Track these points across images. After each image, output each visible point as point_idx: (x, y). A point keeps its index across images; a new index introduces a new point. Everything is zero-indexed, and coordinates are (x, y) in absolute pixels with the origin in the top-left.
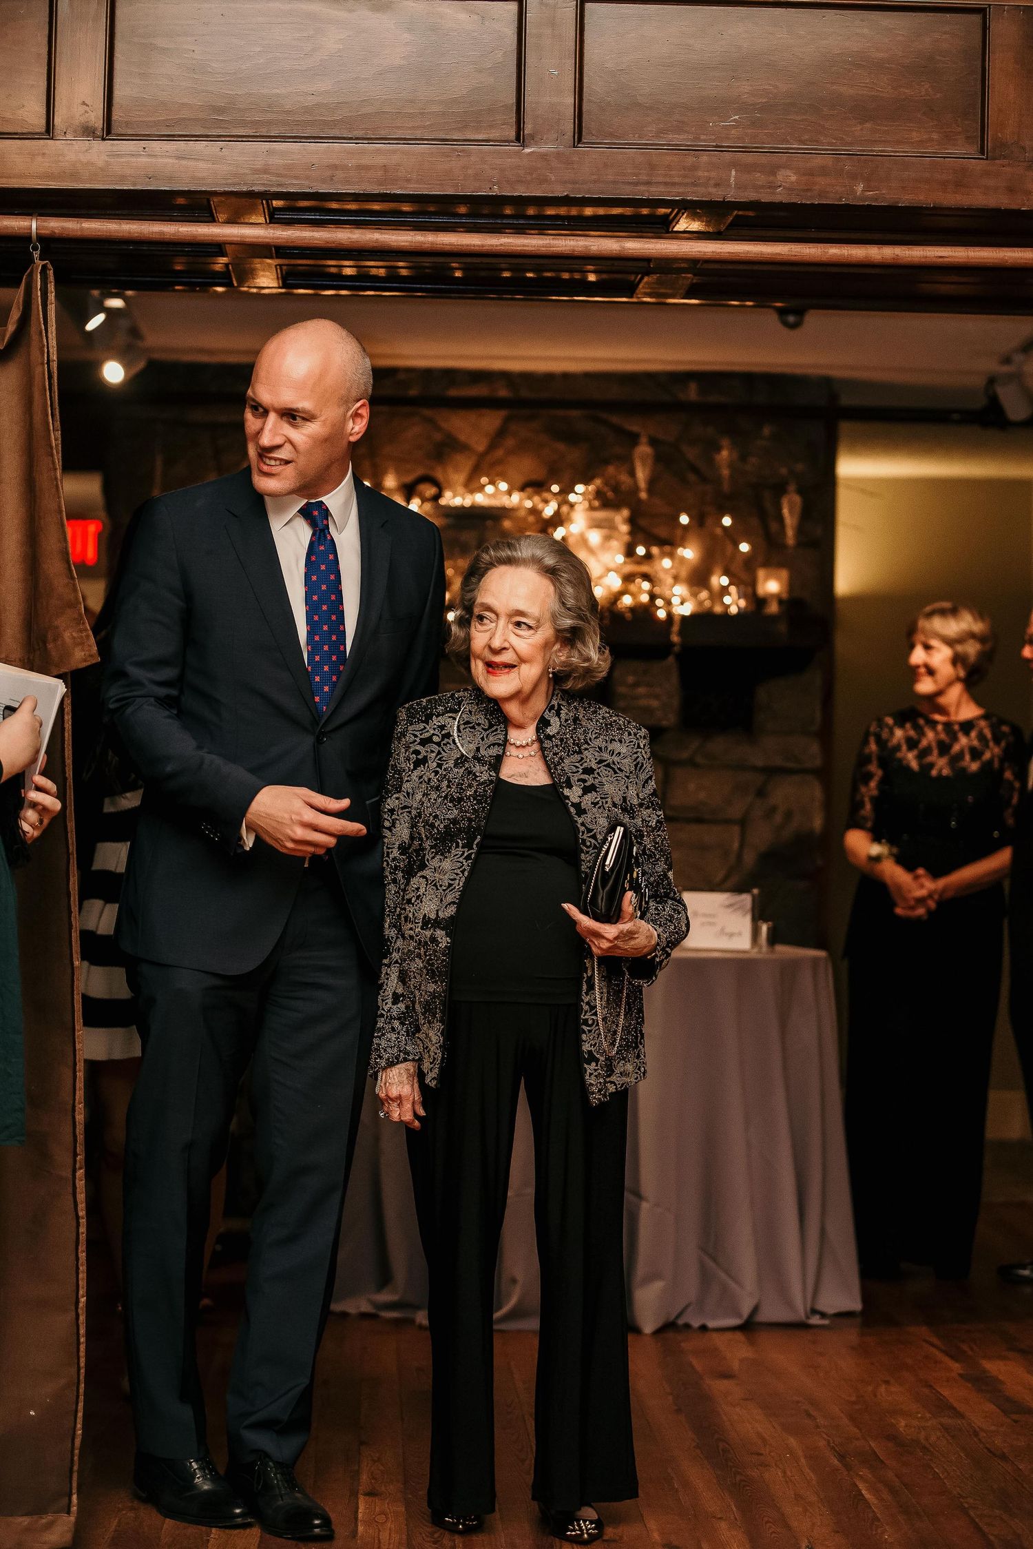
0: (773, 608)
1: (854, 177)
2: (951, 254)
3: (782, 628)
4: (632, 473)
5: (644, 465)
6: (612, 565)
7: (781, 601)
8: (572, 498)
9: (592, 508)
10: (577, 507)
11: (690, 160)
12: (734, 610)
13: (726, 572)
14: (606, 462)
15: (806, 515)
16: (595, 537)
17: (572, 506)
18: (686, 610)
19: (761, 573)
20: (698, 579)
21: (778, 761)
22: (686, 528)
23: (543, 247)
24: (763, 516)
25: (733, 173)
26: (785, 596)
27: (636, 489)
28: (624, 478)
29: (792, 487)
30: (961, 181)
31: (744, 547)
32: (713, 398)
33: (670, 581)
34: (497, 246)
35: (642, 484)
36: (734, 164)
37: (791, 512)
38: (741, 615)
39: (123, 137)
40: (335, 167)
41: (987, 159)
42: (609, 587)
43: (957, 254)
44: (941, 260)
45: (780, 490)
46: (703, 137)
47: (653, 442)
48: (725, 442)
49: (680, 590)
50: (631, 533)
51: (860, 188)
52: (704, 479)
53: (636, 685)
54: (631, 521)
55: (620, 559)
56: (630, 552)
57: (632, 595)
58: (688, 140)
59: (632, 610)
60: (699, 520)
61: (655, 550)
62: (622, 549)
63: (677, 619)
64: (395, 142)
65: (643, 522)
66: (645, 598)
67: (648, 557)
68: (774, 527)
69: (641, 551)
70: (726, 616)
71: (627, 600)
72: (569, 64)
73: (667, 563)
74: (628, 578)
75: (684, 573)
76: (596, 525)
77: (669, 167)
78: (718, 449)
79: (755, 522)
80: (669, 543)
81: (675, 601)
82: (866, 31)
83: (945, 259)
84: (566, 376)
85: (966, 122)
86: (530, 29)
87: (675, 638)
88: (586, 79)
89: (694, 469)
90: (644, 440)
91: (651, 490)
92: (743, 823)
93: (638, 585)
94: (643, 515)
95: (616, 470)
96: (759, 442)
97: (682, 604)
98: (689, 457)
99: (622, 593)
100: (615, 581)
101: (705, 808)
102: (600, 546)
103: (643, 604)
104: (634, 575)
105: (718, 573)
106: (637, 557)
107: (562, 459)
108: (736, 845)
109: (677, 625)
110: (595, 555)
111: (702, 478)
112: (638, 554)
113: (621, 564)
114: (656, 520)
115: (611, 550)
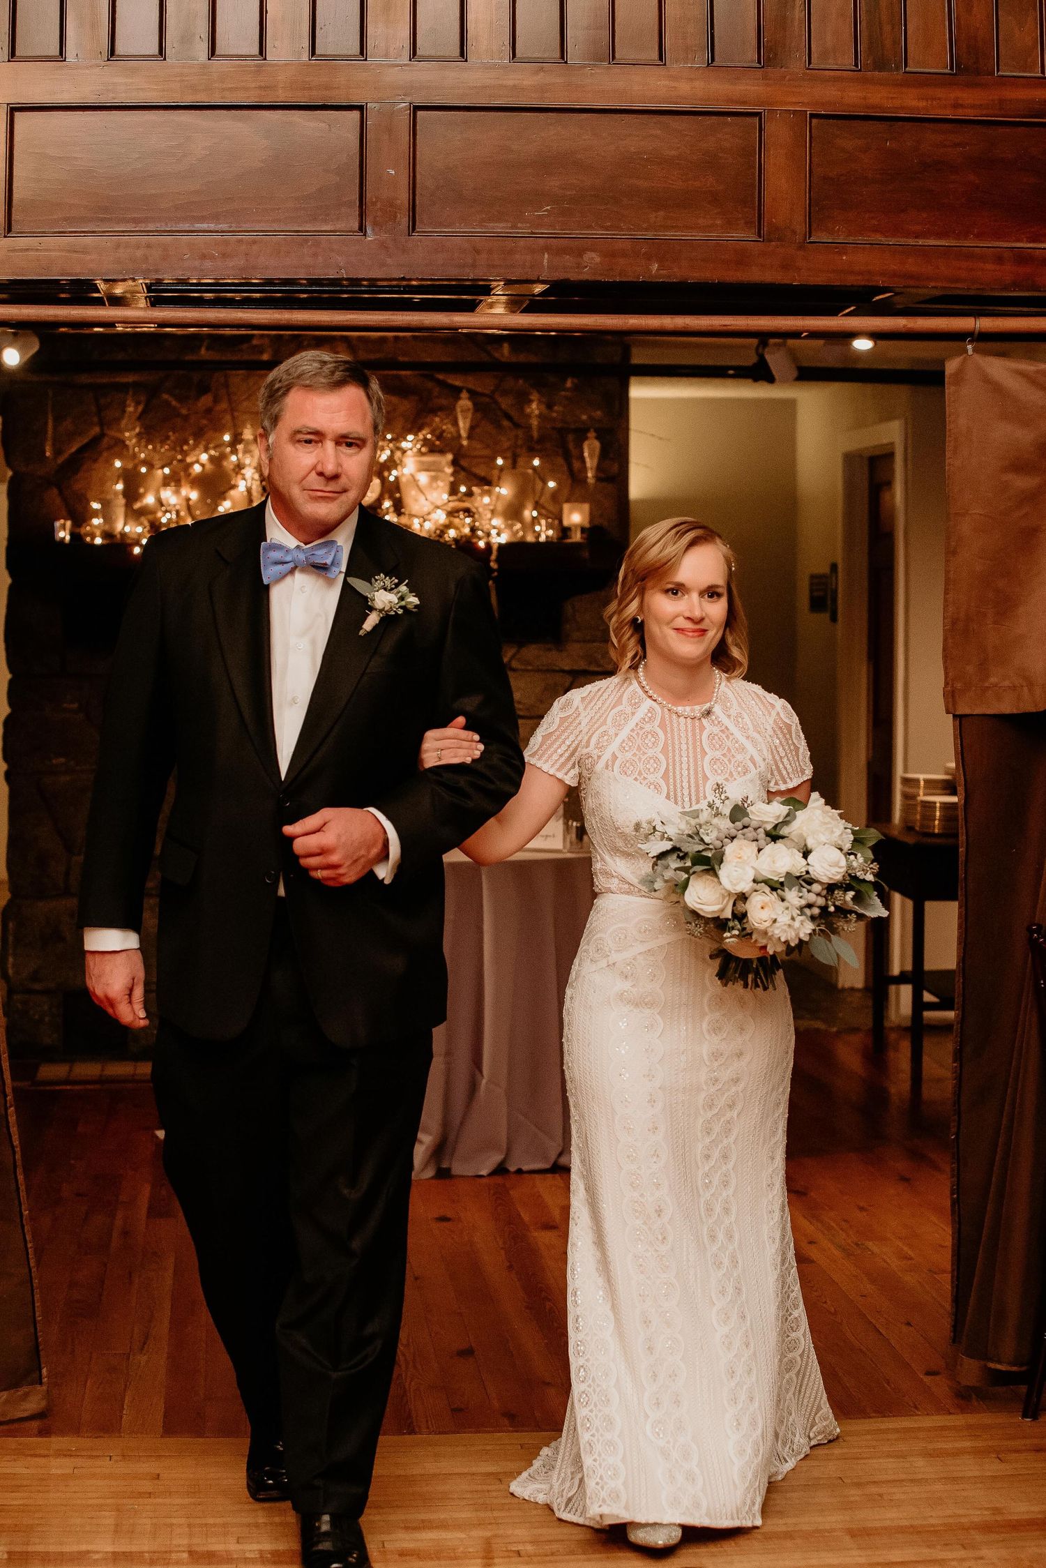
0: (577, 537)
1: (649, 258)
2: (733, 323)
3: (586, 554)
4: (455, 423)
5: (465, 418)
6: (439, 503)
7: (583, 530)
8: (404, 445)
9: (423, 454)
10: (409, 453)
11: (509, 244)
12: (543, 538)
13: (537, 506)
14: (434, 411)
15: (604, 455)
16: (423, 478)
17: (404, 452)
18: (504, 539)
19: (566, 507)
20: (513, 513)
21: (582, 665)
22: (501, 469)
23: (383, 322)
24: (567, 457)
25: (546, 256)
26: (587, 525)
27: (459, 436)
28: (447, 427)
29: (592, 434)
30: (742, 259)
31: (552, 484)
32: (522, 358)
33: (489, 515)
34: (344, 321)
35: (464, 433)
36: (547, 249)
37: (591, 456)
38: (549, 543)
39: (22, 234)
40: (203, 257)
41: (763, 241)
42: (437, 521)
43: (738, 323)
44: (725, 328)
45: (581, 435)
46: (519, 225)
47: (473, 394)
48: (535, 396)
49: (497, 522)
50: (453, 474)
51: (655, 267)
52: (517, 425)
54: (454, 463)
55: (445, 496)
56: (453, 491)
57: (457, 528)
58: (507, 228)
59: (456, 540)
60: (513, 463)
61: (475, 489)
62: (447, 488)
63: (495, 547)
64: (255, 234)
65: (464, 463)
66: (467, 531)
67: (470, 494)
68: (576, 465)
69: (463, 489)
70: (537, 544)
71: (452, 533)
72: (404, 163)
73: (486, 500)
74: (451, 514)
75: (500, 507)
76: (425, 468)
77: (490, 252)
78: (531, 401)
79: (560, 461)
80: (486, 482)
81: (494, 532)
82: (659, 132)
83: (729, 327)
84: (397, 339)
85: (746, 210)
86: (370, 136)
87: (493, 565)
88: (418, 176)
89: (509, 418)
90: (464, 395)
91: (469, 437)
93: (461, 519)
94: (465, 456)
95: (442, 420)
96: (563, 393)
97: (498, 534)
98: (503, 406)
99: (448, 526)
100: (441, 517)
101: (521, 706)
102: (430, 485)
103: (466, 536)
104: (458, 511)
105: (530, 505)
106: (460, 495)
107: (395, 410)
109: (495, 553)
110: (424, 494)
111: (515, 424)
112: (461, 491)
113: (446, 501)
114: (476, 461)
115: (437, 489)
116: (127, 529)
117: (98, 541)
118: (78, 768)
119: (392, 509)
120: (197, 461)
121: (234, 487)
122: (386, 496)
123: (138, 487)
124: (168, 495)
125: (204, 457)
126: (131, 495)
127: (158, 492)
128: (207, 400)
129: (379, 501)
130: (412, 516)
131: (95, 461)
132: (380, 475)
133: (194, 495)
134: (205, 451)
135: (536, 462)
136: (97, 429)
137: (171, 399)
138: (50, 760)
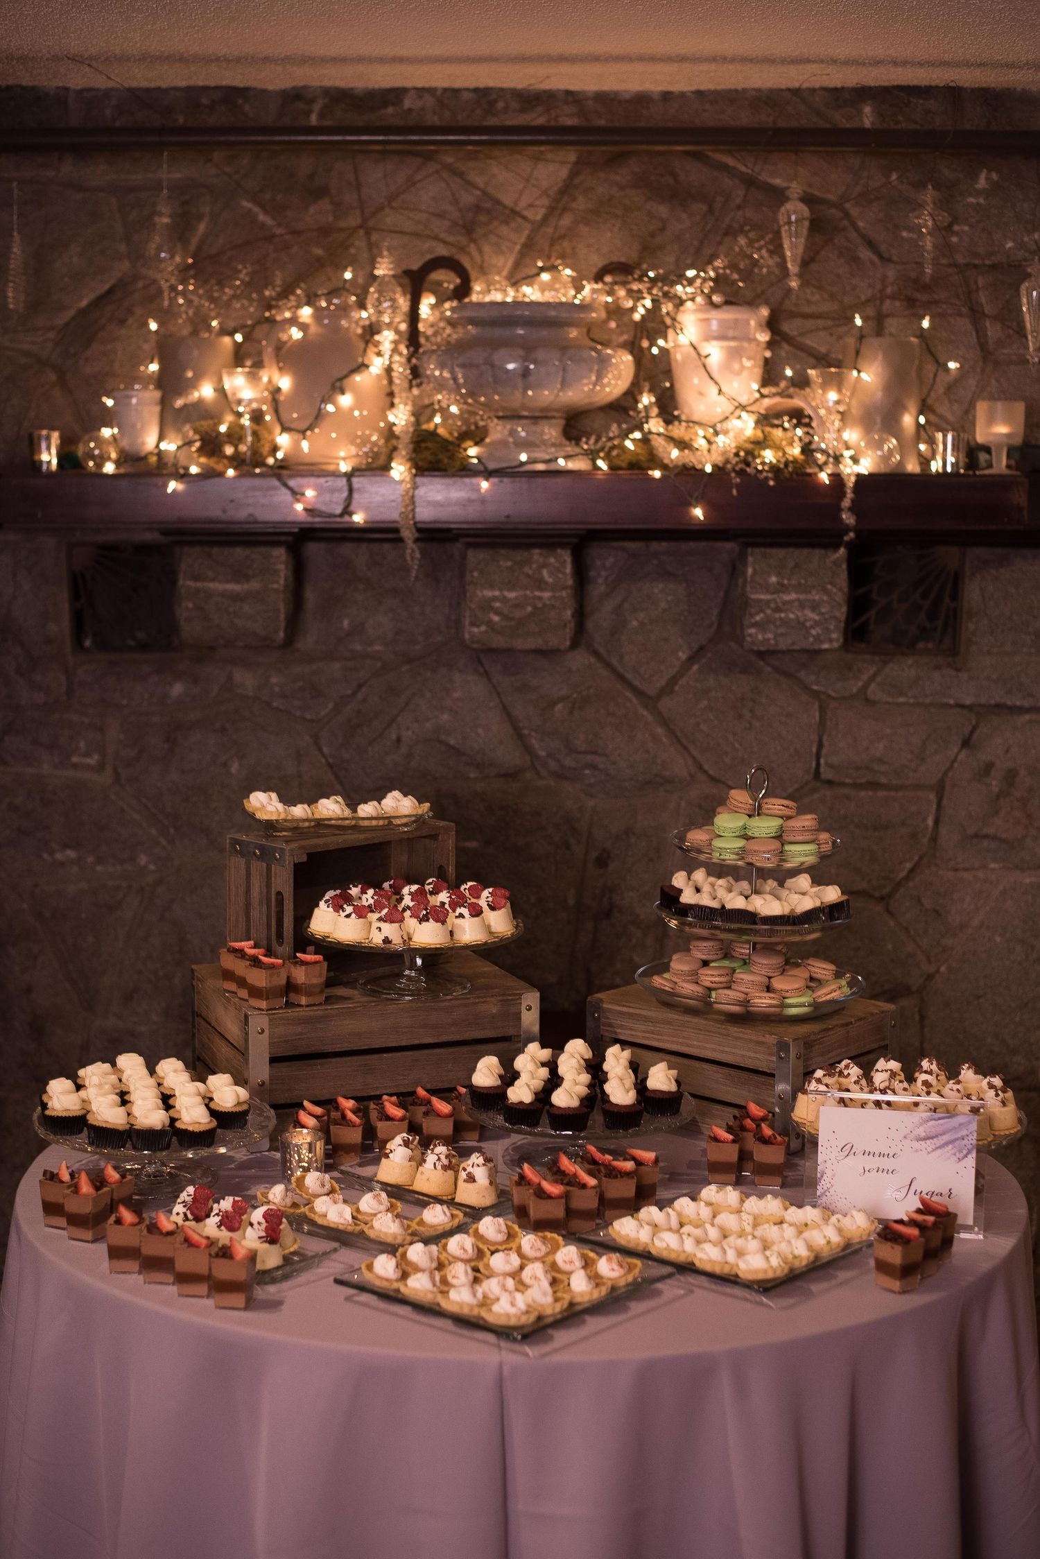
0: (1001, 464)
3: (1020, 498)
4: (777, 250)
5: (794, 236)
6: (744, 399)
7: (1012, 451)
8: (680, 289)
10: (689, 304)
12: (938, 467)
13: (923, 406)
14: (731, 232)
16: (715, 353)
17: (679, 303)
18: (866, 466)
19: (982, 408)
20: (881, 418)
21: (996, 695)
22: (861, 336)
24: (976, 315)
26: (1018, 442)
27: (782, 274)
28: (764, 256)
31: (953, 365)
35: (792, 267)
38: (948, 476)
42: (742, 431)
45: (1016, 275)
47: (808, 200)
48: (925, 197)
49: (852, 435)
50: (770, 345)
52: (885, 260)
53: (781, 588)
54: (772, 324)
55: (756, 387)
56: (769, 376)
57: (777, 447)
59: (774, 469)
60: (882, 324)
61: (811, 374)
62: (758, 371)
65: (788, 326)
66: (796, 451)
67: (801, 383)
68: (994, 331)
69: (789, 373)
70: (925, 481)
71: (769, 456)
73: (833, 396)
74: (766, 420)
75: (858, 409)
76: (719, 333)
78: (919, 206)
79: (964, 324)
80: (833, 361)
81: (847, 454)
84: (667, 96)
87: (848, 518)
89: (870, 244)
90: (793, 196)
91: (805, 274)
92: (940, 789)
93: (785, 430)
94: (793, 315)
95: (751, 243)
96: (971, 200)
97: (855, 460)
98: (861, 224)
100: (746, 426)
101: (883, 768)
102: (726, 366)
103: (795, 461)
104: (779, 415)
105: (913, 406)
106: (783, 384)
107: (662, 229)
108: (930, 822)
109: (849, 495)
110: (716, 383)
111: (881, 257)
112: (785, 378)
113: (757, 395)
114: (810, 324)
115: (739, 373)
116: (164, 446)
117: (109, 468)
118: (99, 868)
119: (655, 411)
120: (294, 321)
121: (363, 366)
122: (647, 386)
123: (184, 370)
124: (239, 385)
125: (306, 313)
126: (171, 382)
127: (220, 380)
128: (319, 213)
129: (632, 394)
130: (692, 422)
131: (122, 322)
132: (632, 347)
133: (285, 383)
134: (308, 304)
135: (926, 324)
136: (126, 265)
137: (256, 209)
138: (51, 854)
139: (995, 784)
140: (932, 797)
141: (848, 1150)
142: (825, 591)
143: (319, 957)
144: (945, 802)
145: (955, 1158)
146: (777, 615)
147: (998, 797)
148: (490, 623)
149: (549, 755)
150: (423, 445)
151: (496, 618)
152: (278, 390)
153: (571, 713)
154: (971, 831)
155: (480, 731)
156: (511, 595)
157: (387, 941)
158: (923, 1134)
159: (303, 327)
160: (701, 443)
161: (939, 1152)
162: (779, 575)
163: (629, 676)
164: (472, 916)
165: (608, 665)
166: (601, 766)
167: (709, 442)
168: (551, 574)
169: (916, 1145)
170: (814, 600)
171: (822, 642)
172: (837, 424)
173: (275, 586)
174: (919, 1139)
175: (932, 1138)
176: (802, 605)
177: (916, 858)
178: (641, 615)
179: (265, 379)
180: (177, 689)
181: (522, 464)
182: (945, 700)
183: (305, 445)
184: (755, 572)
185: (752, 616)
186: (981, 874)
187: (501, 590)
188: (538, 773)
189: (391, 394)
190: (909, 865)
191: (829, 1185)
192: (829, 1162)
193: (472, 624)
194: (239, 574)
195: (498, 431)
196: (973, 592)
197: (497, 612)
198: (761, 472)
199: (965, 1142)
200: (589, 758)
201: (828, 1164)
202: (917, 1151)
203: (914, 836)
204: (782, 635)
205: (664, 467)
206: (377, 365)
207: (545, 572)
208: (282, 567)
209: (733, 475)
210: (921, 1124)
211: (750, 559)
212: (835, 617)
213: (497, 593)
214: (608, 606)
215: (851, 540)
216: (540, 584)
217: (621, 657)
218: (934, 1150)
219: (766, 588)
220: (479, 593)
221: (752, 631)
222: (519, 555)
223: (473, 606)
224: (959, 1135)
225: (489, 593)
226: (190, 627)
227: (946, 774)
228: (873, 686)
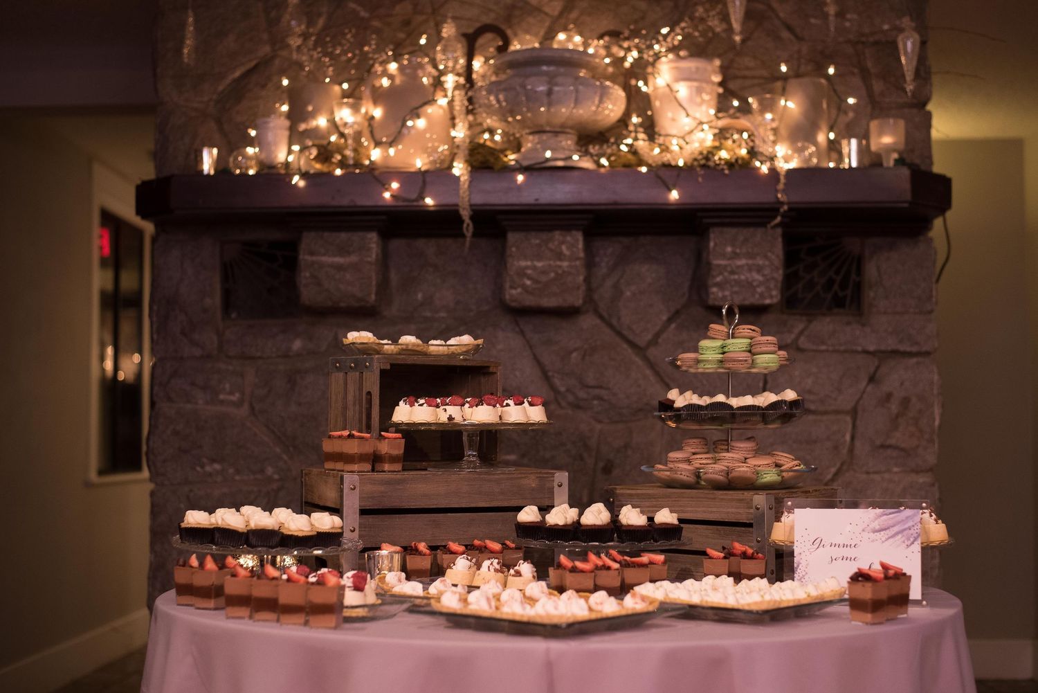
0: (890, 164)
4: (725, 18)
5: (738, 5)
6: (703, 120)
8: (656, 46)
9: (681, 59)
10: (662, 57)
13: (833, 127)
16: (683, 90)
17: (657, 55)
18: (793, 165)
19: (873, 126)
20: (801, 134)
21: (891, 343)
22: (787, 78)
24: (865, 75)
27: (730, 33)
28: (716, 21)
31: (851, 101)
35: (737, 25)
49: (781, 150)
50: (722, 84)
53: (735, 256)
54: (724, 70)
55: (713, 112)
56: (722, 106)
57: (729, 149)
59: (729, 163)
60: (800, 69)
61: (753, 102)
62: (714, 102)
63: (783, 173)
66: (743, 152)
67: (745, 108)
69: (736, 103)
71: (723, 155)
73: (767, 116)
74: (722, 134)
75: (786, 128)
76: (686, 77)
80: (769, 94)
81: (780, 157)
87: (782, 196)
91: (745, 32)
92: (854, 413)
93: (734, 141)
94: (736, 76)
95: (706, 11)
97: (786, 160)
98: (782, 15)
99: (719, 148)
100: (705, 138)
101: (812, 397)
102: (691, 100)
103: (743, 159)
104: (729, 131)
105: (824, 128)
106: (732, 111)
107: (643, 18)
108: (848, 438)
109: (782, 180)
110: (684, 109)
111: (797, 37)
112: (733, 107)
113: (714, 118)
114: (748, 82)
115: (700, 105)
116: (290, 157)
117: (251, 172)
120: (385, 73)
123: (306, 105)
124: (345, 115)
125: (393, 67)
126: (297, 115)
127: (332, 113)
129: (624, 121)
131: (264, 86)
133: (378, 113)
134: (395, 60)
135: (831, 71)
136: (267, 49)
137: (359, 8)
138: (203, 467)
139: (894, 407)
140: (848, 419)
141: (818, 543)
142: (766, 257)
143: (399, 435)
144: (858, 422)
145: (904, 545)
146: (733, 277)
147: (897, 416)
148: (524, 287)
149: (568, 390)
150: (476, 151)
151: (528, 282)
152: (373, 118)
153: (583, 358)
154: (878, 442)
155: (517, 373)
156: (539, 264)
157: (451, 418)
158: (877, 527)
159: (391, 77)
160: (675, 148)
161: (891, 540)
162: (733, 246)
163: (625, 332)
164: (516, 404)
165: (611, 326)
166: (606, 398)
167: (681, 148)
168: (568, 248)
169: (873, 536)
170: (758, 265)
171: (765, 298)
172: (772, 138)
173: (369, 259)
174: (875, 531)
175: (885, 529)
176: (750, 270)
177: (838, 465)
178: (633, 288)
179: (363, 110)
180: (297, 345)
181: (548, 160)
182: (854, 348)
183: (392, 151)
184: (716, 245)
185: (714, 277)
186: (886, 476)
187: (532, 260)
188: (559, 404)
189: (453, 118)
190: (833, 470)
191: (804, 573)
192: (803, 554)
193: (512, 287)
194: (343, 251)
195: (529, 144)
196: (871, 270)
197: (529, 278)
198: (719, 165)
199: (912, 531)
200: (597, 391)
201: (803, 556)
202: (873, 541)
203: (836, 448)
204: (736, 293)
205: (649, 166)
206: (442, 102)
207: (564, 248)
208: (374, 246)
209: (698, 169)
210: (876, 519)
211: (712, 236)
212: (773, 278)
213: (529, 263)
214: (609, 283)
215: (785, 211)
216: (560, 256)
217: (619, 319)
218: (887, 539)
219: (723, 256)
220: (515, 263)
221: (714, 290)
222: (544, 236)
223: (512, 273)
224: (906, 526)
225: (523, 263)
226: (309, 294)
227: (858, 402)
228: (802, 339)
